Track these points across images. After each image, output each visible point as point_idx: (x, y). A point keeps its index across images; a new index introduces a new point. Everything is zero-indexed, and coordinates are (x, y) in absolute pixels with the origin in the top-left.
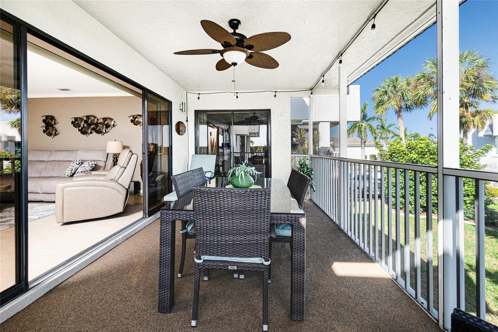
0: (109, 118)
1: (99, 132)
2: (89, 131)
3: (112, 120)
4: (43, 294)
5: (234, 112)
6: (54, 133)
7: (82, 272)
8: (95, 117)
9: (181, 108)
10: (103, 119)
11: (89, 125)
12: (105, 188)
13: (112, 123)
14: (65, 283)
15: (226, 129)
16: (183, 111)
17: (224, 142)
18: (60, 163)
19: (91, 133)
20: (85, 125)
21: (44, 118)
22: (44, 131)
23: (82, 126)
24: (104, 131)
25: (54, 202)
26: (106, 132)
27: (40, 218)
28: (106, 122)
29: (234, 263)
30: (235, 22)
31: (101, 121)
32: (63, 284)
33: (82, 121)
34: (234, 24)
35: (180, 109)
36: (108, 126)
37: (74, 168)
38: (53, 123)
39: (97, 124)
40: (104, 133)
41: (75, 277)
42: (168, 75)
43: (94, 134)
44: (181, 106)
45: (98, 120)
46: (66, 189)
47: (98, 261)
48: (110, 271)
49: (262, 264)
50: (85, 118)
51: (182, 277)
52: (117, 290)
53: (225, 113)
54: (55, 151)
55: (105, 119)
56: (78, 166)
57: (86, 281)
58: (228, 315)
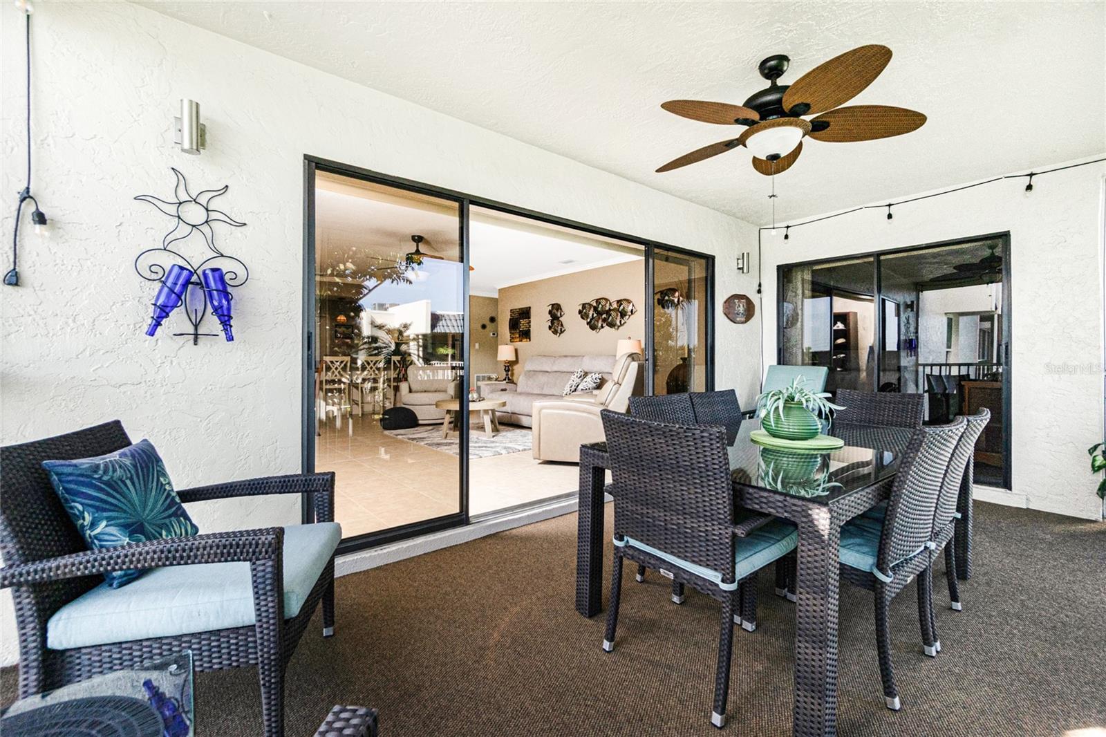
0: (625, 300)
1: (612, 325)
2: (600, 325)
3: (629, 301)
4: (482, 536)
5: (882, 258)
6: (559, 331)
7: (529, 527)
8: (607, 300)
9: (741, 266)
10: (618, 302)
11: (600, 314)
12: (591, 416)
13: (630, 308)
14: (507, 532)
15: (909, 303)
16: (745, 271)
17: (903, 337)
18: (563, 375)
19: (602, 327)
20: (595, 315)
21: (550, 308)
22: (550, 328)
23: (590, 316)
24: (618, 323)
25: (531, 428)
26: (621, 325)
27: (525, 450)
28: (622, 307)
29: (671, 567)
30: (773, 63)
31: (615, 306)
32: (504, 534)
33: (590, 308)
34: (773, 68)
35: (739, 269)
36: (623, 314)
37: (574, 383)
38: (559, 315)
39: (608, 312)
40: (619, 327)
41: (520, 530)
42: (704, 204)
43: (607, 328)
44: (740, 261)
45: (610, 304)
46: (544, 411)
47: (553, 520)
48: (557, 537)
49: (717, 585)
50: (595, 304)
51: (642, 582)
52: (551, 563)
53: (845, 263)
54: (560, 357)
55: (619, 302)
56: (579, 380)
57: (527, 539)
58: (670, 667)
